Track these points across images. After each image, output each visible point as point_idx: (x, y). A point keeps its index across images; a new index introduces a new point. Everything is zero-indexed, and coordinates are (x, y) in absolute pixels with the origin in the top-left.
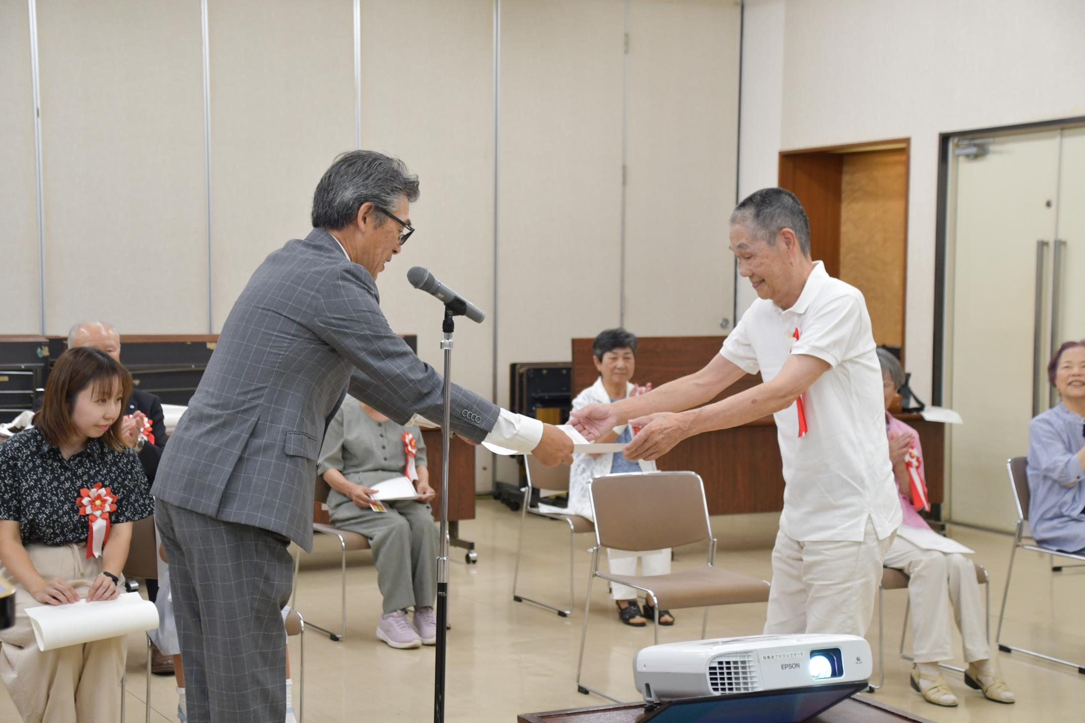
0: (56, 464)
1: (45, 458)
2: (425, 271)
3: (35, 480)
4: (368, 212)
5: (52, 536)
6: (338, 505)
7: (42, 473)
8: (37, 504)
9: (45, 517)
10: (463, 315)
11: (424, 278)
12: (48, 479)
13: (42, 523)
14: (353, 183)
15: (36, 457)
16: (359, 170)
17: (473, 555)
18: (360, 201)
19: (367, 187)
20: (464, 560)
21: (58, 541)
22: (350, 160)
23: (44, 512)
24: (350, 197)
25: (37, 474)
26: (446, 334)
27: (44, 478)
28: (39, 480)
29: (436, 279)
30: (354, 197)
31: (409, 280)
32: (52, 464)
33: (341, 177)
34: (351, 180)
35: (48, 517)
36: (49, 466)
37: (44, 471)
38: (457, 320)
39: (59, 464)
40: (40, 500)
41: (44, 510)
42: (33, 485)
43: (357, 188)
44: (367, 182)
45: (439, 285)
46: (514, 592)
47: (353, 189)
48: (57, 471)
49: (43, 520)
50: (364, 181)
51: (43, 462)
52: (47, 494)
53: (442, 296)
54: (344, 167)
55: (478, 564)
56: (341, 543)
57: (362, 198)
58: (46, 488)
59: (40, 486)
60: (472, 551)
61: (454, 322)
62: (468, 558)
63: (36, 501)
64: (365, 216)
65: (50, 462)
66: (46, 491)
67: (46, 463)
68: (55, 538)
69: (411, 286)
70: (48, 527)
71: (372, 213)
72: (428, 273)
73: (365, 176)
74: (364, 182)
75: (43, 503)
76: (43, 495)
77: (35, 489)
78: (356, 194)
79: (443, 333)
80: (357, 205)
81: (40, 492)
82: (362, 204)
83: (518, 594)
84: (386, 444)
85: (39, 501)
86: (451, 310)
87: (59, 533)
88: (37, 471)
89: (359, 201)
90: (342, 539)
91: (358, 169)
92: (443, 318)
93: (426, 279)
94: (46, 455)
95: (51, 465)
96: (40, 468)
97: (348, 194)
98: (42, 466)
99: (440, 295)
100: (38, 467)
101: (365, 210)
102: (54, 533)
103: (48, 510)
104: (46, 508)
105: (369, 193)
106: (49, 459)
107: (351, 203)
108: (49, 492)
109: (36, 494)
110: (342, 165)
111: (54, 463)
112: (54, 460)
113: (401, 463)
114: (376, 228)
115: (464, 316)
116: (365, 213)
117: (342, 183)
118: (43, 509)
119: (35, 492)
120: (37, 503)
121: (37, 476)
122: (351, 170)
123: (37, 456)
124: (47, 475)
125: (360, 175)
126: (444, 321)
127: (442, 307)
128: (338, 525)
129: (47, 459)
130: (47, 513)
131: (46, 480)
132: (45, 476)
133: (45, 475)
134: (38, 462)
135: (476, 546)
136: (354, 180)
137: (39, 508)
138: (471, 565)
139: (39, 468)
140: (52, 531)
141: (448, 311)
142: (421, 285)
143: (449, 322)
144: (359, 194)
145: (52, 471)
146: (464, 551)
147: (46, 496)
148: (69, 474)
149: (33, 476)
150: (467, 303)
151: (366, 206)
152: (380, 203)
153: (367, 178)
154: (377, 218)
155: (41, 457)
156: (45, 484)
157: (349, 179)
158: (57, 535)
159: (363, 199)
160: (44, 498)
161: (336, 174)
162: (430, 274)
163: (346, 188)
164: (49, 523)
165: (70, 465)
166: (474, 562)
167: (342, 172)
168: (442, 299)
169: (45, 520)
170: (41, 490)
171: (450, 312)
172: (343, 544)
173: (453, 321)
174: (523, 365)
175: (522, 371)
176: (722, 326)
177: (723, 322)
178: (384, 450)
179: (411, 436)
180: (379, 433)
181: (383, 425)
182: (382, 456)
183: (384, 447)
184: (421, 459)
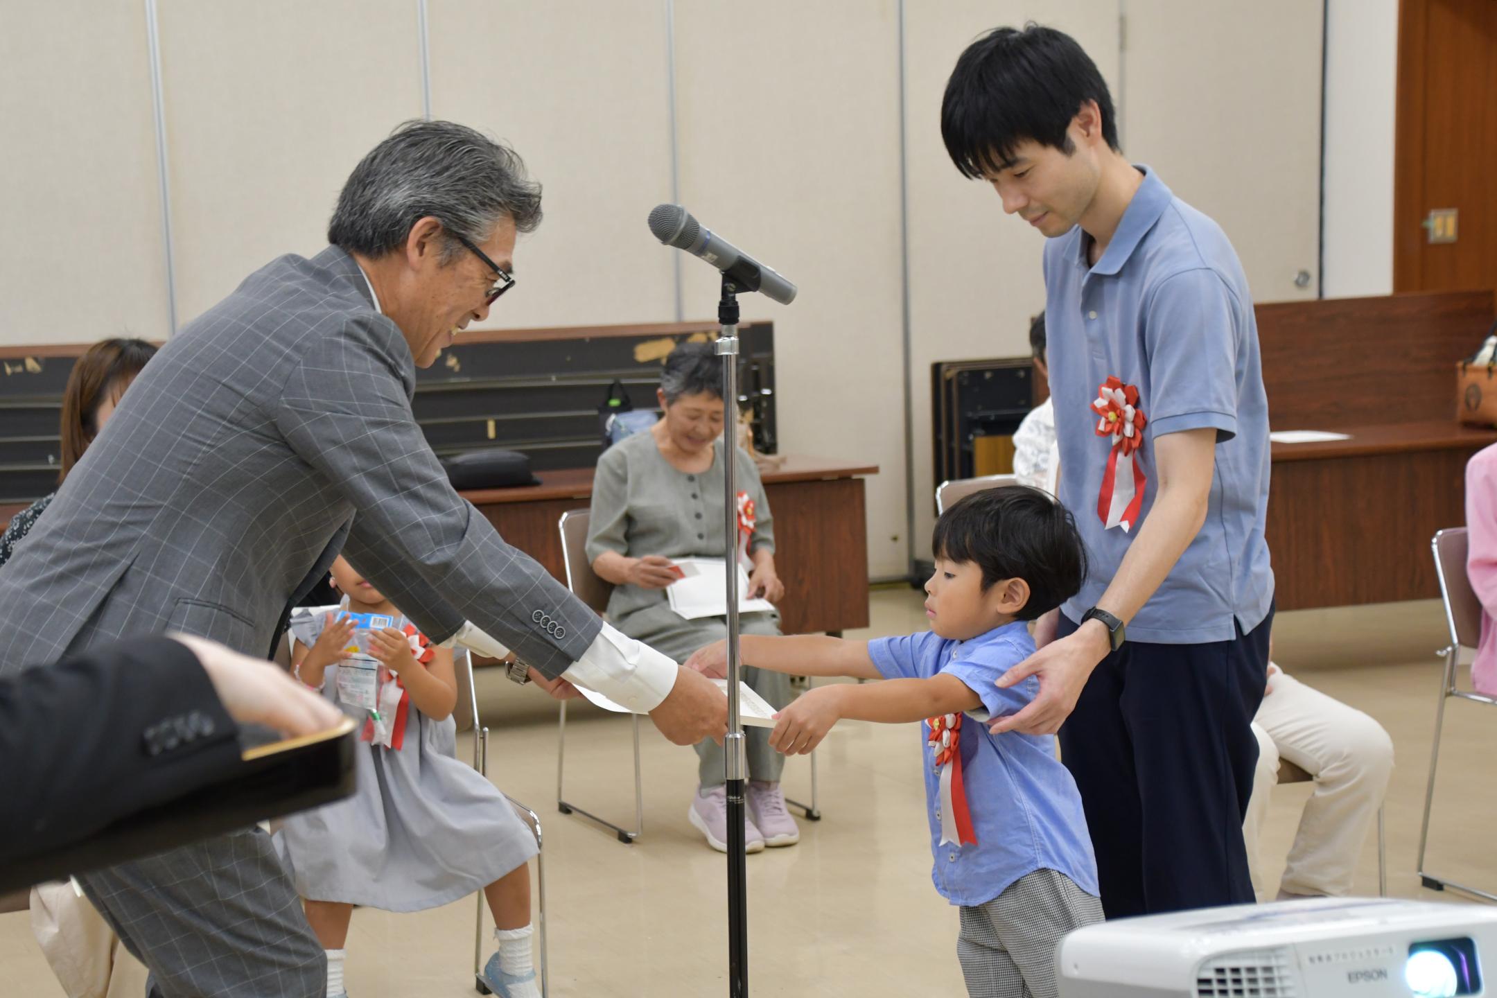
4: (430, 234)
14: (412, 178)
16: (428, 156)
18: (419, 210)
19: (436, 189)
22: (417, 135)
24: (401, 201)
30: (408, 203)
33: (392, 164)
34: (409, 172)
43: (418, 187)
44: (437, 180)
47: (410, 189)
50: (432, 177)
54: (403, 145)
57: (421, 207)
64: (425, 240)
71: (436, 238)
73: (438, 168)
74: (433, 180)
78: (412, 198)
80: (410, 217)
82: (420, 217)
84: (702, 511)
89: (415, 212)
91: (427, 154)
97: (398, 197)
101: (425, 230)
105: (437, 201)
107: (401, 213)
110: (401, 141)
114: (441, 266)
116: (425, 236)
117: (391, 175)
122: (415, 153)
125: (429, 165)
136: (416, 173)
144: (418, 198)
151: (427, 223)
152: (453, 221)
153: (439, 174)
154: (447, 248)
157: (407, 170)
159: (422, 210)
161: (384, 157)
163: (396, 185)
167: (396, 154)
174: (952, 364)
175: (950, 374)
176: (1297, 283)
177: (1299, 277)
178: (698, 521)
179: (746, 498)
180: (690, 492)
181: (697, 479)
182: (695, 532)
183: (698, 516)
184: (764, 541)
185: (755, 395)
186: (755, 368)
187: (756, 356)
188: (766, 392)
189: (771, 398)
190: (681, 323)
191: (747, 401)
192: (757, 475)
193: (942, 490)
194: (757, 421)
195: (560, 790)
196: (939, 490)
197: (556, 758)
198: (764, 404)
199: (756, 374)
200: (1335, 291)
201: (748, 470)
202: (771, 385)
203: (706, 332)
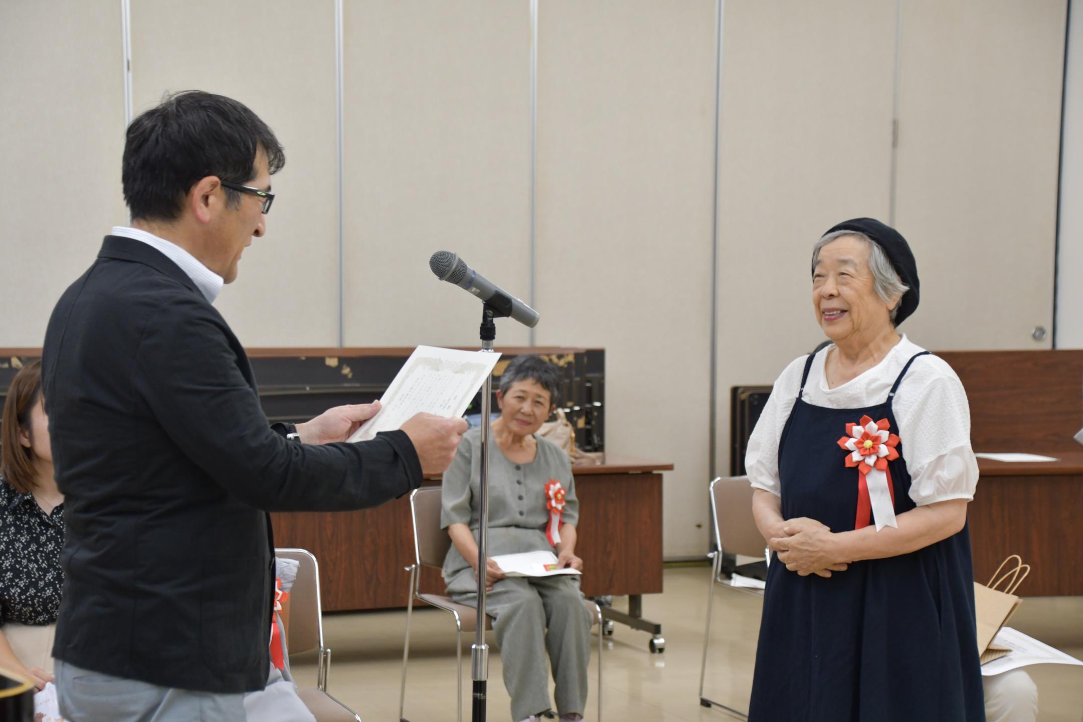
0: (33, 521)
1: (20, 514)
2: (453, 256)
3: (6, 542)
5: (33, 614)
6: (456, 572)
7: (15, 534)
8: (9, 575)
9: (19, 591)
10: (508, 316)
11: (452, 266)
12: (23, 541)
13: (15, 599)
15: (6, 513)
17: (659, 641)
20: (647, 649)
21: (41, 620)
23: (17, 585)
25: (8, 536)
26: (485, 342)
27: (19, 541)
28: (11, 543)
29: (468, 267)
31: (432, 269)
32: (29, 520)
35: (24, 592)
36: (24, 524)
37: (18, 530)
38: (501, 323)
39: (38, 521)
40: (13, 569)
41: (18, 583)
42: (4, 549)
45: (473, 276)
46: (701, 694)
48: (36, 529)
49: (16, 595)
51: (17, 519)
52: (21, 561)
53: (478, 291)
55: (665, 653)
56: (456, 621)
58: (20, 553)
59: (12, 551)
60: (658, 636)
61: (496, 326)
62: (652, 645)
63: (7, 570)
65: (26, 518)
66: (19, 557)
67: (20, 519)
68: (36, 617)
69: (436, 277)
70: (25, 605)
72: (457, 258)
75: (17, 574)
76: (17, 562)
77: (7, 555)
79: (481, 340)
81: (13, 559)
83: (706, 696)
84: (523, 494)
85: (11, 570)
86: (491, 310)
87: (41, 611)
88: (8, 532)
90: (457, 617)
92: (481, 320)
93: (454, 267)
94: (20, 510)
95: (28, 522)
96: (13, 528)
98: (15, 525)
99: (474, 289)
100: (10, 526)
102: (35, 611)
103: (22, 582)
104: (21, 579)
106: (25, 515)
108: (24, 558)
109: (8, 561)
111: (31, 519)
112: (31, 515)
113: (542, 520)
115: (510, 317)
118: (17, 580)
119: (7, 559)
120: (9, 573)
121: (9, 538)
123: (8, 512)
124: (22, 535)
126: (482, 325)
127: (478, 306)
128: (455, 598)
129: (22, 515)
130: (22, 586)
131: (21, 542)
132: (19, 538)
133: (19, 536)
134: (10, 519)
135: (663, 629)
137: (11, 580)
138: (657, 655)
139: (10, 528)
140: (31, 609)
141: (487, 311)
142: (448, 275)
143: (489, 326)
145: (30, 531)
146: (647, 636)
147: (20, 563)
148: (52, 532)
149: (3, 538)
150: (513, 301)
155: (14, 512)
156: (18, 548)
158: (38, 614)
160: (18, 566)
162: (460, 260)
164: (26, 599)
165: (52, 520)
166: (661, 650)
168: (479, 295)
169: (19, 595)
170: (14, 555)
171: (490, 313)
172: (459, 623)
173: (494, 325)
174: (746, 388)
175: (744, 396)
176: (1034, 336)
177: (1035, 332)
178: (520, 501)
179: (558, 486)
180: (516, 478)
181: (522, 468)
182: (517, 510)
183: (520, 498)
184: (571, 516)
185: (588, 406)
186: (588, 385)
187: (589, 375)
188: (598, 404)
189: (601, 409)
190: (533, 348)
191: (580, 410)
192: (569, 467)
193: (714, 484)
194: (588, 427)
195: (401, 709)
196: (712, 484)
197: (399, 685)
198: (595, 414)
199: (590, 390)
200: (1066, 343)
201: (563, 464)
202: (601, 399)
203: (548, 355)
